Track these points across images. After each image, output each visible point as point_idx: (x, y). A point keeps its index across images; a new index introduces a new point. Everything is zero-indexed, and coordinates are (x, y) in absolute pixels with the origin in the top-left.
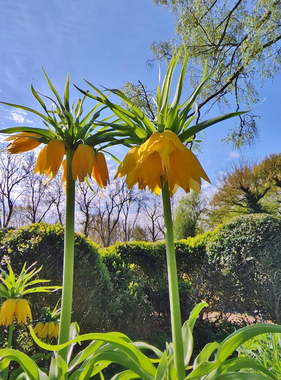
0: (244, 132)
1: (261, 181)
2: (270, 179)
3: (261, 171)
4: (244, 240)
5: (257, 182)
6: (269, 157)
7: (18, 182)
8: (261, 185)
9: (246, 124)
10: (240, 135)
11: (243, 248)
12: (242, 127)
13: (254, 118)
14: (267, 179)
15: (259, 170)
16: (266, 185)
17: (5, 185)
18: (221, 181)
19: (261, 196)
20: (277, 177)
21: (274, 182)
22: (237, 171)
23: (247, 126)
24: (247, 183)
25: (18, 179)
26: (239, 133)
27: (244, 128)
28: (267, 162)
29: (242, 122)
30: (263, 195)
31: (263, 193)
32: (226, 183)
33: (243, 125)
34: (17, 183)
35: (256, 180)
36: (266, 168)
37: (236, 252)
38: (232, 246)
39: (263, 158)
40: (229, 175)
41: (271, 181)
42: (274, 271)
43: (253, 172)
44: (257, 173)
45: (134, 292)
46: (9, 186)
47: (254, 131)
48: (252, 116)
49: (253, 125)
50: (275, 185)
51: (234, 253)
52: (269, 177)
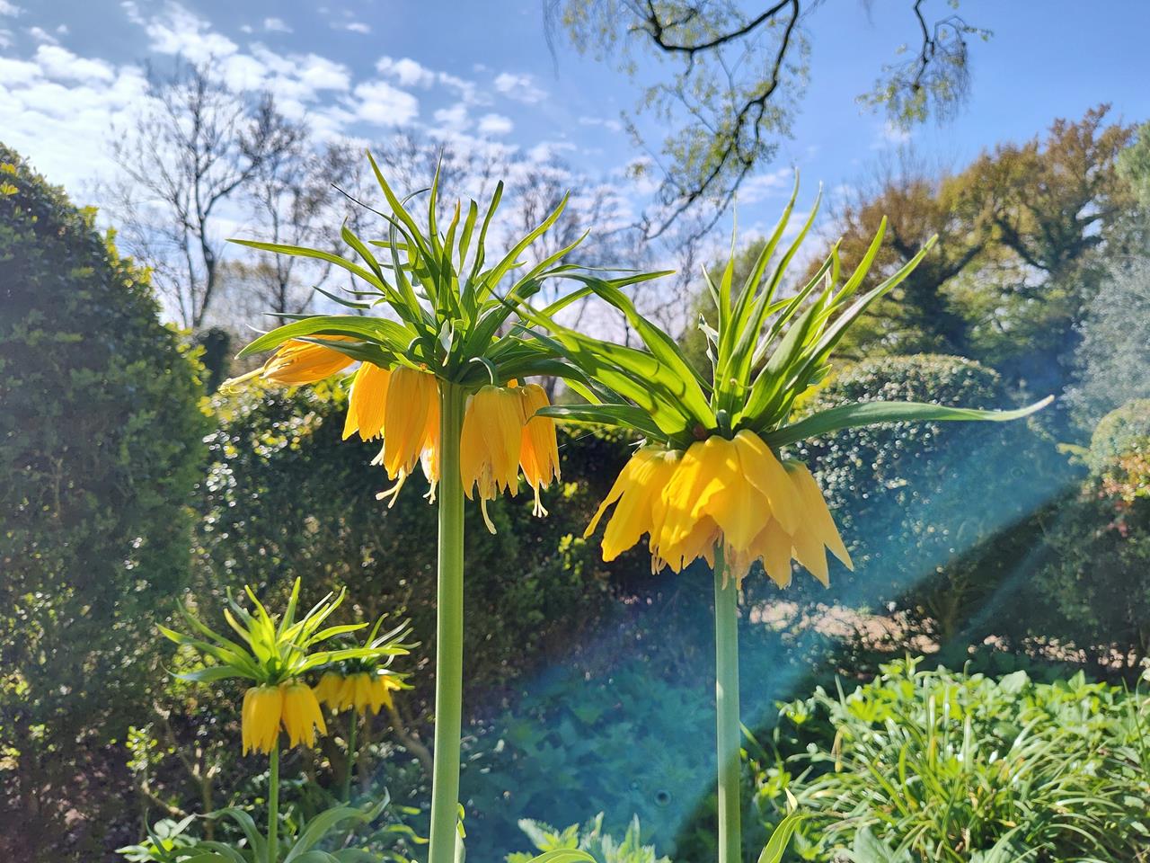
0: (929, 79)
1: (956, 226)
2: (984, 221)
3: (963, 194)
4: (889, 431)
5: (947, 228)
6: (992, 152)
7: (229, 189)
8: (956, 238)
9: (940, 54)
10: (916, 87)
11: (882, 453)
12: (926, 61)
13: (966, 37)
14: (978, 221)
15: (957, 190)
16: (972, 239)
17: (188, 199)
18: (835, 217)
19: (951, 273)
20: (1006, 216)
21: (997, 232)
22: (890, 190)
23: (939, 60)
24: (916, 230)
25: (228, 183)
26: (912, 80)
27: (931, 66)
28: (984, 167)
29: (929, 46)
30: (959, 269)
31: (957, 264)
32: (852, 226)
33: (928, 55)
34: (225, 192)
35: (943, 223)
36: (977, 188)
37: (859, 463)
38: (849, 445)
39: (974, 157)
40: (864, 204)
41: (987, 228)
42: (960, 522)
43: (938, 198)
44: (950, 201)
45: (573, 562)
46: (201, 200)
47: (959, 76)
48: (962, 25)
49: (961, 59)
50: (997, 241)
51: (853, 465)
52: (985, 214)
